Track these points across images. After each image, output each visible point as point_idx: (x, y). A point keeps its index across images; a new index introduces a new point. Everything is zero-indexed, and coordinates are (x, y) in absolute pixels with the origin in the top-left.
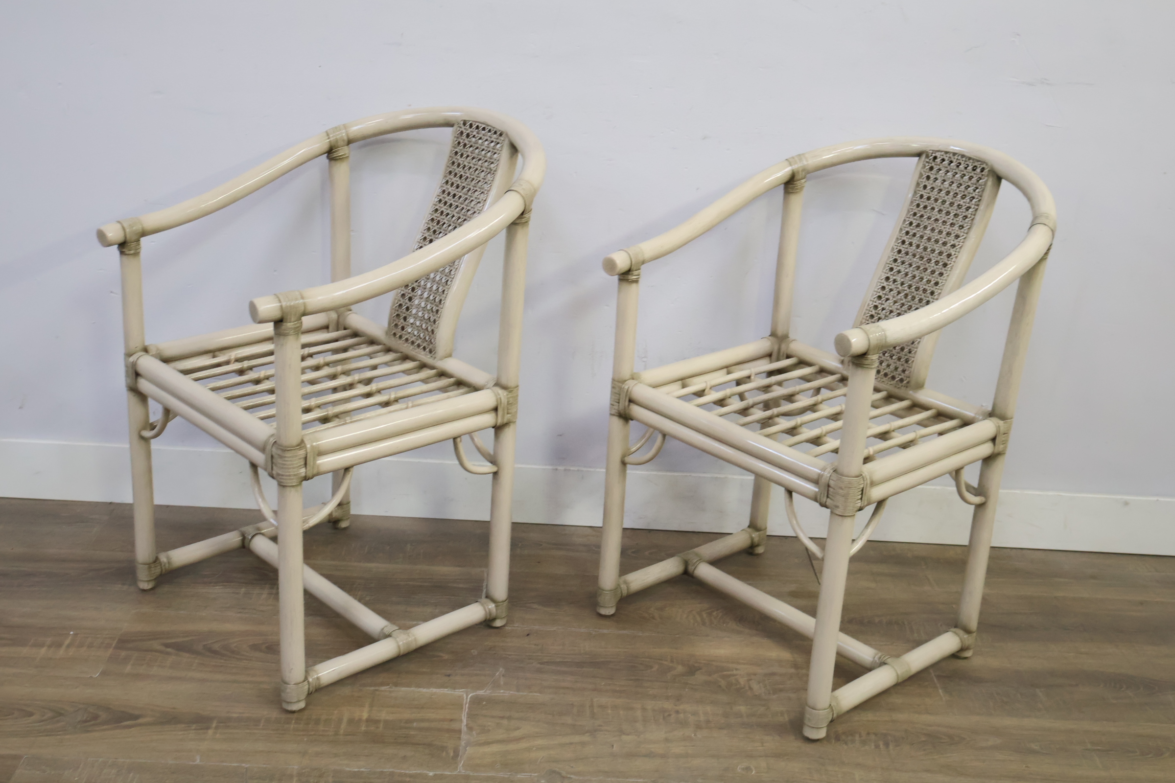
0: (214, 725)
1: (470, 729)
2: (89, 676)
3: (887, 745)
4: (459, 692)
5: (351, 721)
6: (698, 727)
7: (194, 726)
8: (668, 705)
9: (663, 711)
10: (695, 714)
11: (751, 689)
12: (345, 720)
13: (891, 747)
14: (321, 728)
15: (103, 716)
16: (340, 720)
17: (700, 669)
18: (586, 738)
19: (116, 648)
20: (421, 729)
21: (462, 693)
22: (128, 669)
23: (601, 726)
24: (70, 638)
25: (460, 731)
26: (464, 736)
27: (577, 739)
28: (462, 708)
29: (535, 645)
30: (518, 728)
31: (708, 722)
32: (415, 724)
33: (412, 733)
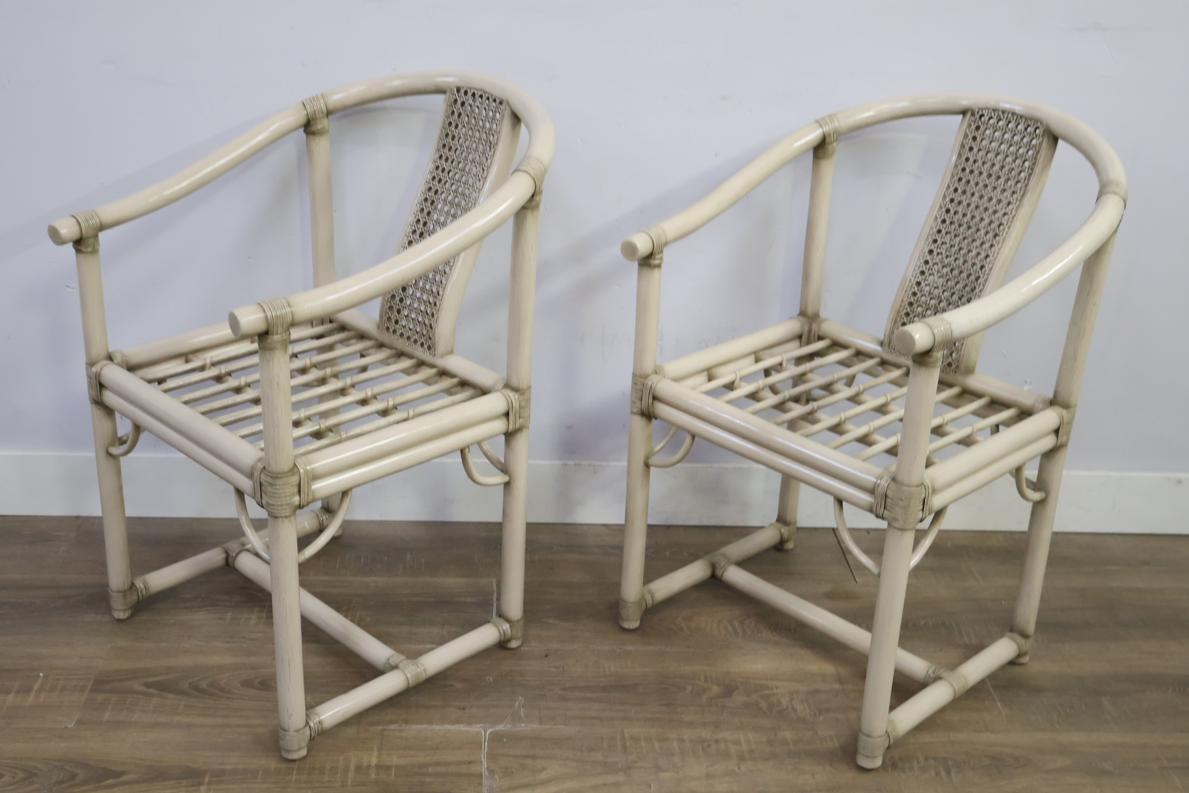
0: (207, 780)
1: (492, 772)
2: (63, 727)
3: (948, 772)
4: (476, 728)
5: (359, 768)
6: (742, 759)
7: (184, 782)
8: (706, 733)
9: (702, 741)
10: (737, 743)
11: (794, 709)
12: (352, 766)
13: (953, 774)
14: (326, 778)
15: (82, 774)
16: (346, 769)
17: (737, 688)
18: (620, 777)
19: (92, 691)
20: (436, 775)
21: (480, 729)
22: (107, 716)
23: (635, 762)
24: (40, 680)
25: (481, 775)
26: (486, 782)
27: (610, 779)
28: (481, 749)
29: (555, 667)
30: (545, 769)
31: (751, 751)
32: (430, 770)
33: (428, 780)
